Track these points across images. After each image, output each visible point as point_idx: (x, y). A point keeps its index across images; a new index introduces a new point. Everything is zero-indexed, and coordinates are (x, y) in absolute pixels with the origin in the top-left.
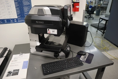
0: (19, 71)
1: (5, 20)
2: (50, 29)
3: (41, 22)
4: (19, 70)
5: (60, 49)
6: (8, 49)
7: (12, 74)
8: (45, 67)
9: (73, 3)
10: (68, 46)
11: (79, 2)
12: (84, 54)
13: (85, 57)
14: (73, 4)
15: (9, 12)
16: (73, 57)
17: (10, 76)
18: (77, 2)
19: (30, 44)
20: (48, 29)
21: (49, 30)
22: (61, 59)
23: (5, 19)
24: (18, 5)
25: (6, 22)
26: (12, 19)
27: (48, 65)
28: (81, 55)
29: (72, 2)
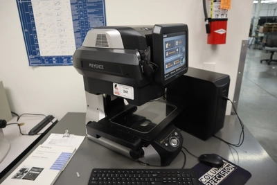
0: (40, 172)
1: (54, 59)
2: (118, 85)
3: (99, 67)
4: (42, 169)
5: (140, 140)
6: (54, 121)
7: (25, 174)
8: (97, 178)
9: (207, 22)
10: (176, 134)
11: (226, 20)
12: (218, 163)
13: (220, 177)
14: (207, 25)
15: (62, 42)
16: (185, 168)
17: (20, 178)
18: (220, 17)
19: (85, 114)
20: (114, 85)
21: (116, 86)
22: (148, 165)
23: (54, 57)
24: (79, 28)
25: (54, 62)
26: (66, 57)
27: (106, 174)
28: (210, 166)
29: (204, 18)
